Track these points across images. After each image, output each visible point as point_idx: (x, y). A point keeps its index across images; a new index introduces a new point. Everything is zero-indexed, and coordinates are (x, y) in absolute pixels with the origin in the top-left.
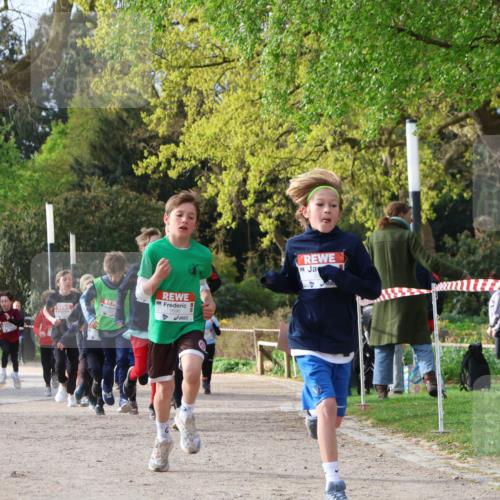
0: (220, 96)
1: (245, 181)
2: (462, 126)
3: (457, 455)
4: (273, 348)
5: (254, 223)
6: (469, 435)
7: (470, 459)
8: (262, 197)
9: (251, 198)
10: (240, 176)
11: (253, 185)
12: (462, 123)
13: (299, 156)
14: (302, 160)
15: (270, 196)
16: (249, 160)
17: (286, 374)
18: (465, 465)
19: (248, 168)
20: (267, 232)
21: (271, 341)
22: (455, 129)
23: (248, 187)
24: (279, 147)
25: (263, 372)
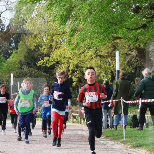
0: (62, 42)
1: (69, 67)
2: (132, 52)
3: (129, 147)
4: (76, 115)
5: (71, 79)
8: (74, 71)
9: (71, 72)
10: (67, 66)
11: (71, 68)
13: (85, 60)
14: (85, 61)
15: (76, 71)
16: (70, 61)
17: (80, 123)
18: (131, 150)
19: (70, 63)
20: (75, 82)
21: (75, 113)
22: (130, 52)
23: (70, 69)
24: (79, 57)
25: (73, 122)
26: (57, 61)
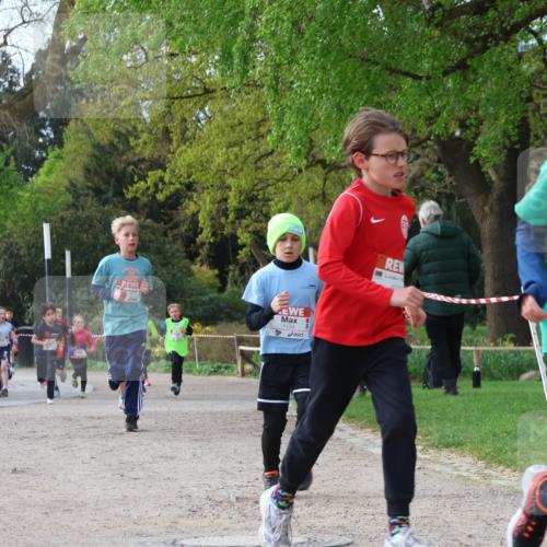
0: (203, 122)
1: (226, 200)
2: (424, 148)
4: (253, 352)
5: (234, 237)
6: (430, 428)
7: (431, 451)
8: (241, 214)
9: (232, 216)
10: (219, 195)
11: (233, 203)
12: (424, 145)
13: (275, 176)
14: (278, 181)
15: (249, 213)
16: (230, 181)
19: (229, 189)
20: (244, 246)
21: (250, 346)
23: (228, 206)
24: (257, 169)
25: (244, 374)
26: (187, 181)
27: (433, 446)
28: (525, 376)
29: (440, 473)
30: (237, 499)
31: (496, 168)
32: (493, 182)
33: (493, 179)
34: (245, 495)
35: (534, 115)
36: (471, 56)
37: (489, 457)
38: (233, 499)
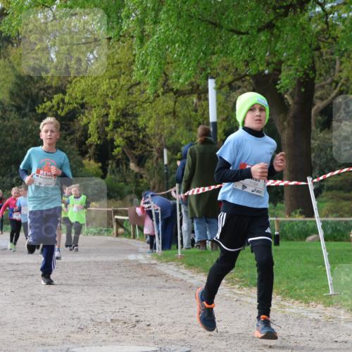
1: (107, 115)
2: (243, 81)
3: (237, 286)
4: (124, 220)
5: (112, 140)
6: (244, 273)
7: (244, 288)
8: (117, 124)
9: (111, 126)
10: (104, 111)
11: (112, 117)
12: (244, 79)
13: (141, 100)
14: (143, 102)
15: (123, 125)
16: (110, 102)
17: (132, 236)
18: (242, 292)
19: (110, 107)
20: (118, 146)
21: (122, 215)
22: (239, 83)
23: (109, 119)
24: (129, 94)
25: (118, 235)
26: (81, 102)
27: (246, 285)
28: (310, 238)
29: (251, 303)
30: (112, 320)
31: (292, 95)
32: (290, 105)
33: (290, 103)
34: (117, 318)
35: (319, 60)
36: (276, 18)
37: (284, 293)
38: (109, 321)
